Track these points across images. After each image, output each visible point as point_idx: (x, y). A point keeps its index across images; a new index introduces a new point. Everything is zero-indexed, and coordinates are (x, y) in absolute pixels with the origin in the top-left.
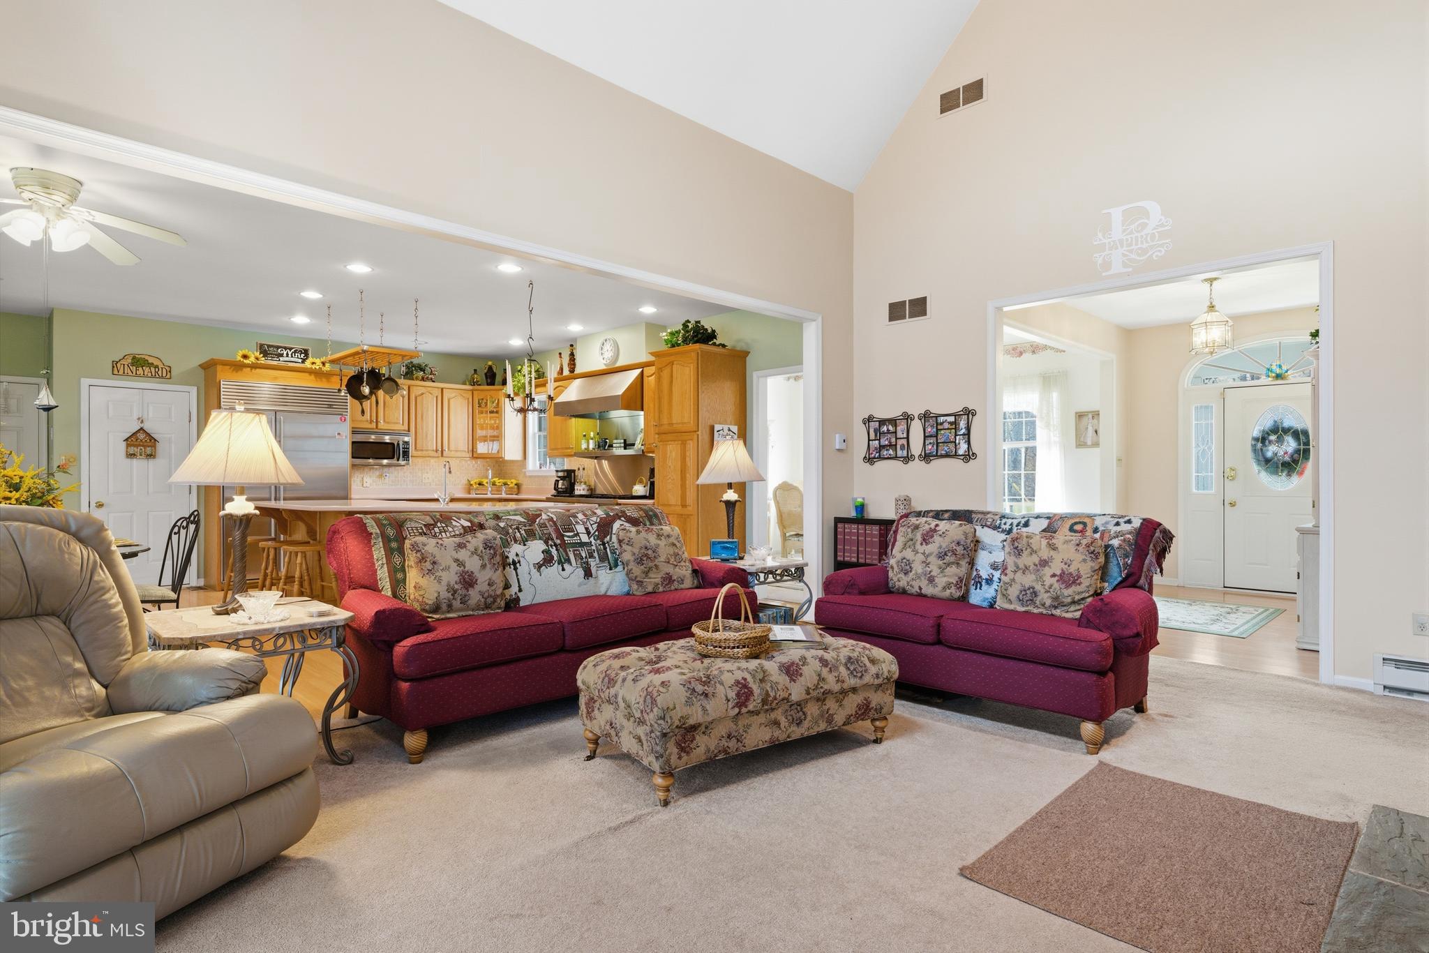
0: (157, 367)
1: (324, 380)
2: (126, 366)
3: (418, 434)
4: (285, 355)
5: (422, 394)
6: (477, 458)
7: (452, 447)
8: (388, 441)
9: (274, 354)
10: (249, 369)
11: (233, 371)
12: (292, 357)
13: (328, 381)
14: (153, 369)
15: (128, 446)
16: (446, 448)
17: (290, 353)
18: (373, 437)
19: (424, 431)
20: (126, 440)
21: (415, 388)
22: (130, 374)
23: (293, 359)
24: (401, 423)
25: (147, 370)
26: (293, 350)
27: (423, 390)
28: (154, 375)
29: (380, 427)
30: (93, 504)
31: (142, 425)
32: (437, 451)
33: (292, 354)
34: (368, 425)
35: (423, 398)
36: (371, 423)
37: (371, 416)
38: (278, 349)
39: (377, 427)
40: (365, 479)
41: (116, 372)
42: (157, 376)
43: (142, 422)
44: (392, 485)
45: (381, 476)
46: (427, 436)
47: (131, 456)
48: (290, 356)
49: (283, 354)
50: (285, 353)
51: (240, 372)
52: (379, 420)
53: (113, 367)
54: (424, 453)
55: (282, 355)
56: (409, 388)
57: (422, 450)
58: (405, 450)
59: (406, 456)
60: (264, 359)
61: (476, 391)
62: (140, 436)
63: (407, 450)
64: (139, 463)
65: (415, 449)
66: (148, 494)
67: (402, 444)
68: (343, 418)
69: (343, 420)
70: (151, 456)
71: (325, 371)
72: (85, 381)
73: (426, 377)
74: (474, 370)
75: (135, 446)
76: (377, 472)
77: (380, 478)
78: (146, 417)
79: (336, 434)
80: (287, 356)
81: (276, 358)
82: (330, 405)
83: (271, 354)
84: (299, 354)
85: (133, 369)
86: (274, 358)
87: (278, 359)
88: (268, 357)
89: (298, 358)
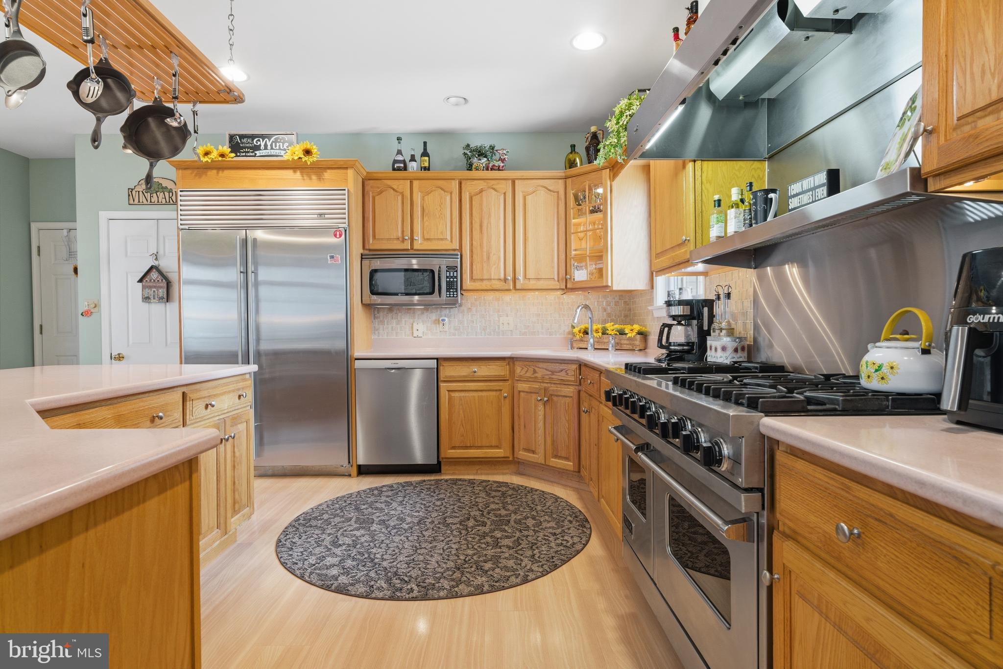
0: (170, 191)
1: (314, 177)
2: (141, 193)
3: (475, 256)
5: (481, 191)
6: (573, 289)
7: (531, 274)
8: (415, 267)
9: (248, 148)
10: (215, 171)
11: (196, 176)
12: (272, 148)
13: (320, 178)
14: (167, 194)
15: (144, 288)
16: (521, 277)
17: (269, 144)
18: (414, 261)
19: (485, 249)
20: (141, 281)
21: (469, 182)
22: (145, 202)
23: (273, 152)
24: (449, 238)
25: (161, 195)
26: (272, 139)
27: (481, 185)
28: (168, 201)
29: (415, 247)
30: (113, 356)
31: (156, 263)
32: (505, 280)
33: (271, 145)
34: (398, 245)
35: (481, 196)
36: (403, 240)
37: (403, 232)
38: (253, 141)
39: (412, 249)
40: (415, 326)
41: (131, 202)
42: (171, 202)
43: (156, 259)
44: (454, 335)
45: (437, 322)
46: (488, 258)
47: (146, 299)
48: (269, 147)
49: (260, 145)
50: (263, 144)
51: (204, 176)
52: (415, 238)
53: (129, 195)
54: (485, 285)
55: (258, 148)
56: (460, 184)
57: (482, 280)
58: (452, 280)
59: (453, 289)
60: (233, 155)
61: (570, 179)
62: (154, 275)
63: (455, 280)
64: (157, 308)
65: (472, 278)
66: (166, 345)
67: (447, 271)
68: (338, 233)
69: (338, 236)
70: (168, 298)
71: (309, 163)
72: (104, 215)
73: (491, 165)
74: (571, 146)
75: (150, 287)
76: (434, 316)
77: (436, 324)
78: (161, 252)
79: (329, 258)
80: (266, 148)
81: (252, 152)
82: (321, 215)
83: (245, 148)
84: (281, 144)
85: (148, 195)
86: (248, 152)
87: (253, 154)
88: (240, 152)
89: (280, 149)
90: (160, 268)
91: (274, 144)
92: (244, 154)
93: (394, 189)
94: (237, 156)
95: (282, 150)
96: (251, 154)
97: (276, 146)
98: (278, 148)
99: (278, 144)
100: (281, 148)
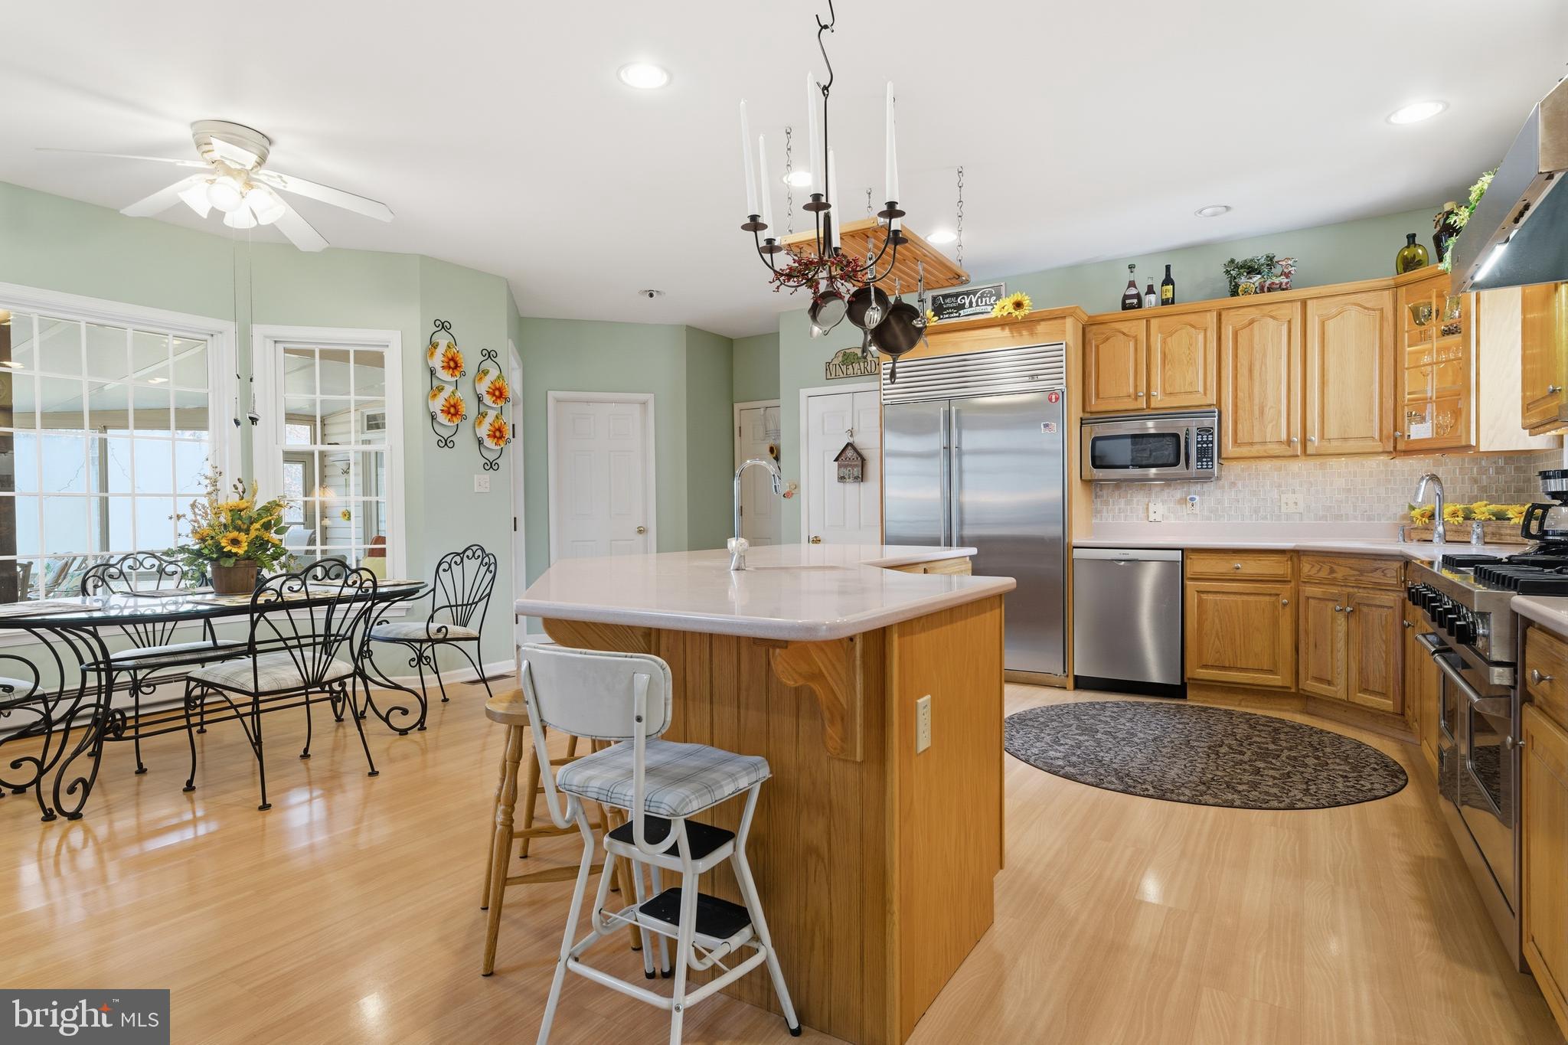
0: (866, 361)
1: (1025, 333)
2: (837, 366)
3: (1240, 412)
4: (967, 304)
5: (1252, 322)
6: (1408, 452)
7: (1332, 431)
8: (1152, 431)
9: (952, 308)
12: (977, 305)
13: (1032, 333)
14: (862, 365)
15: (840, 466)
16: (1314, 437)
17: (974, 301)
18: (1150, 424)
19: (1256, 401)
20: (836, 460)
21: (1232, 313)
22: (842, 375)
23: (979, 309)
24: (1201, 389)
25: (856, 366)
26: (978, 295)
27: (1253, 313)
28: (863, 372)
29: (1153, 405)
30: (811, 540)
31: (851, 440)
32: (1289, 442)
33: (977, 302)
34: (1130, 404)
35: (1252, 330)
36: (1136, 397)
37: (1136, 386)
38: (957, 299)
39: (1148, 407)
40: (1152, 508)
41: (829, 377)
42: (866, 373)
43: (852, 436)
44: (1209, 518)
45: (1183, 501)
46: (1262, 412)
47: (842, 479)
48: (974, 304)
49: (965, 303)
50: (967, 302)
52: (1153, 392)
53: (827, 370)
54: (1255, 450)
55: (962, 307)
56: (1219, 316)
57: (1252, 444)
58: (1205, 445)
59: (1206, 458)
60: (936, 318)
61: (1404, 288)
62: (850, 453)
63: (1210, 445)
64: (851, 488)
65: (1235, 442)
66: (860, 527)
67: (1198, 434)
68: (1054, 397)
69: (1054, 401)
70: (861, 478)
71: (1020, 318)
72: (804, 392)
73: (1267, 284)
74: (1408, 237)
75: (846, 466)
76: (1178, 494)
77: (1182, 504)
78: (856, 428)
79: (1042, 427)
80: (971, 305)
81: (956, 313)
82: (1032, 376)
83: (948, 308)
84: (988, 299)
85: (844, 368)
86: (952, 313)
87: (957, 314)
88: (943, 314)
89: (986, 304)
90: (855, 445)
91: (979, 300)
92: (947, 316)
93: (1124, 334)
94: (940, 319)
95: (988, 305)
96: (955, 315)
97: (981, 303)
98: (984, 303)
99: (984, 299)
100: (988, 303)
